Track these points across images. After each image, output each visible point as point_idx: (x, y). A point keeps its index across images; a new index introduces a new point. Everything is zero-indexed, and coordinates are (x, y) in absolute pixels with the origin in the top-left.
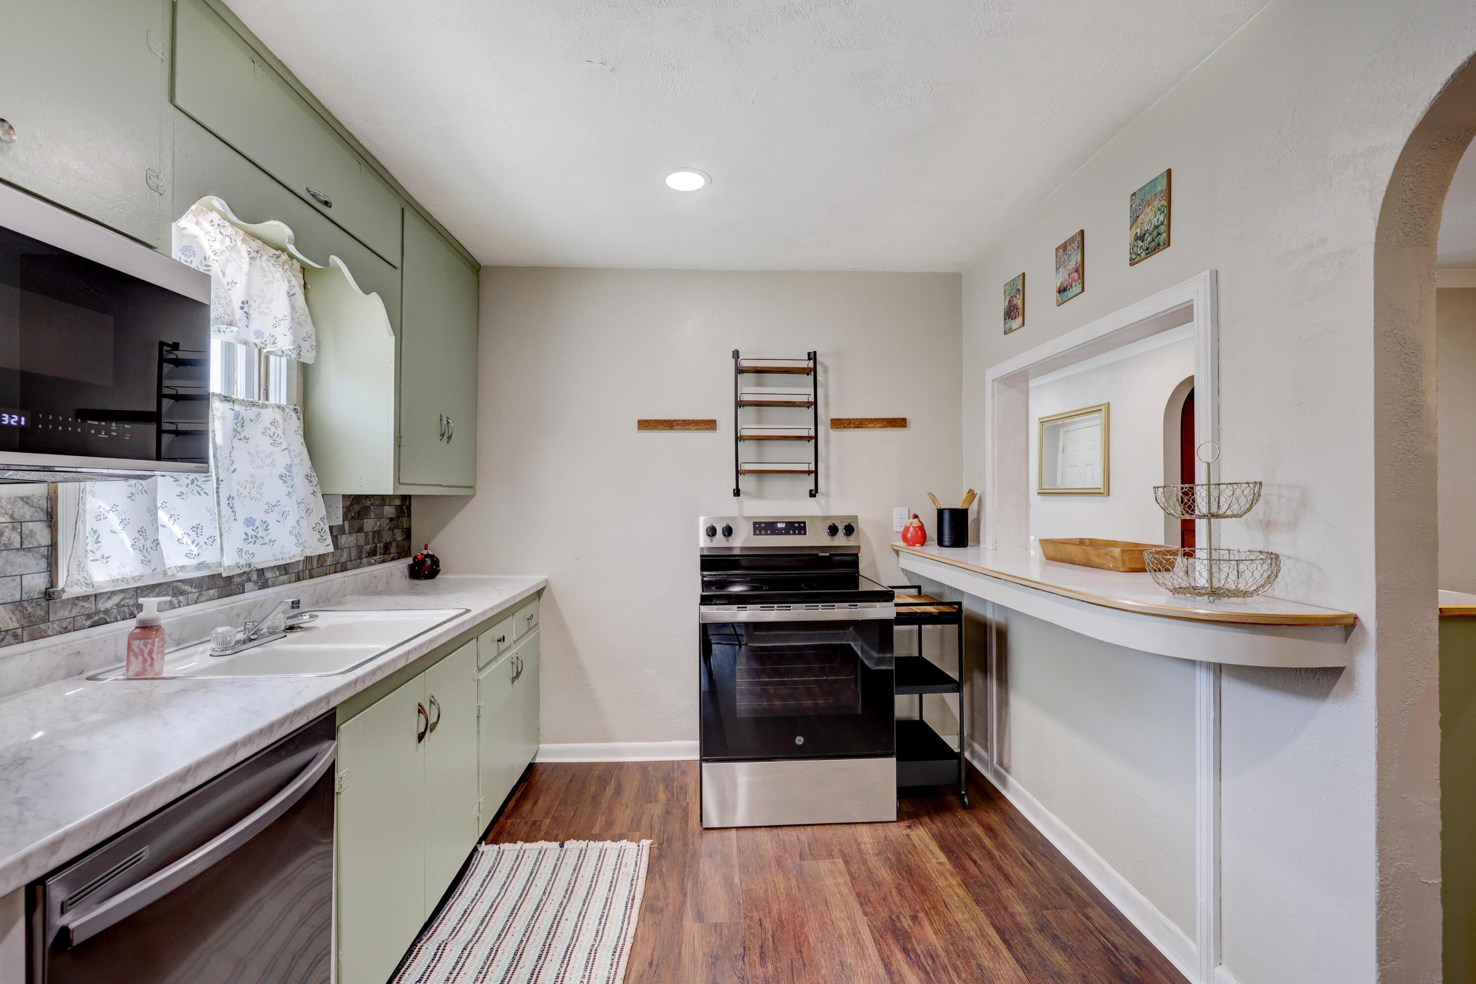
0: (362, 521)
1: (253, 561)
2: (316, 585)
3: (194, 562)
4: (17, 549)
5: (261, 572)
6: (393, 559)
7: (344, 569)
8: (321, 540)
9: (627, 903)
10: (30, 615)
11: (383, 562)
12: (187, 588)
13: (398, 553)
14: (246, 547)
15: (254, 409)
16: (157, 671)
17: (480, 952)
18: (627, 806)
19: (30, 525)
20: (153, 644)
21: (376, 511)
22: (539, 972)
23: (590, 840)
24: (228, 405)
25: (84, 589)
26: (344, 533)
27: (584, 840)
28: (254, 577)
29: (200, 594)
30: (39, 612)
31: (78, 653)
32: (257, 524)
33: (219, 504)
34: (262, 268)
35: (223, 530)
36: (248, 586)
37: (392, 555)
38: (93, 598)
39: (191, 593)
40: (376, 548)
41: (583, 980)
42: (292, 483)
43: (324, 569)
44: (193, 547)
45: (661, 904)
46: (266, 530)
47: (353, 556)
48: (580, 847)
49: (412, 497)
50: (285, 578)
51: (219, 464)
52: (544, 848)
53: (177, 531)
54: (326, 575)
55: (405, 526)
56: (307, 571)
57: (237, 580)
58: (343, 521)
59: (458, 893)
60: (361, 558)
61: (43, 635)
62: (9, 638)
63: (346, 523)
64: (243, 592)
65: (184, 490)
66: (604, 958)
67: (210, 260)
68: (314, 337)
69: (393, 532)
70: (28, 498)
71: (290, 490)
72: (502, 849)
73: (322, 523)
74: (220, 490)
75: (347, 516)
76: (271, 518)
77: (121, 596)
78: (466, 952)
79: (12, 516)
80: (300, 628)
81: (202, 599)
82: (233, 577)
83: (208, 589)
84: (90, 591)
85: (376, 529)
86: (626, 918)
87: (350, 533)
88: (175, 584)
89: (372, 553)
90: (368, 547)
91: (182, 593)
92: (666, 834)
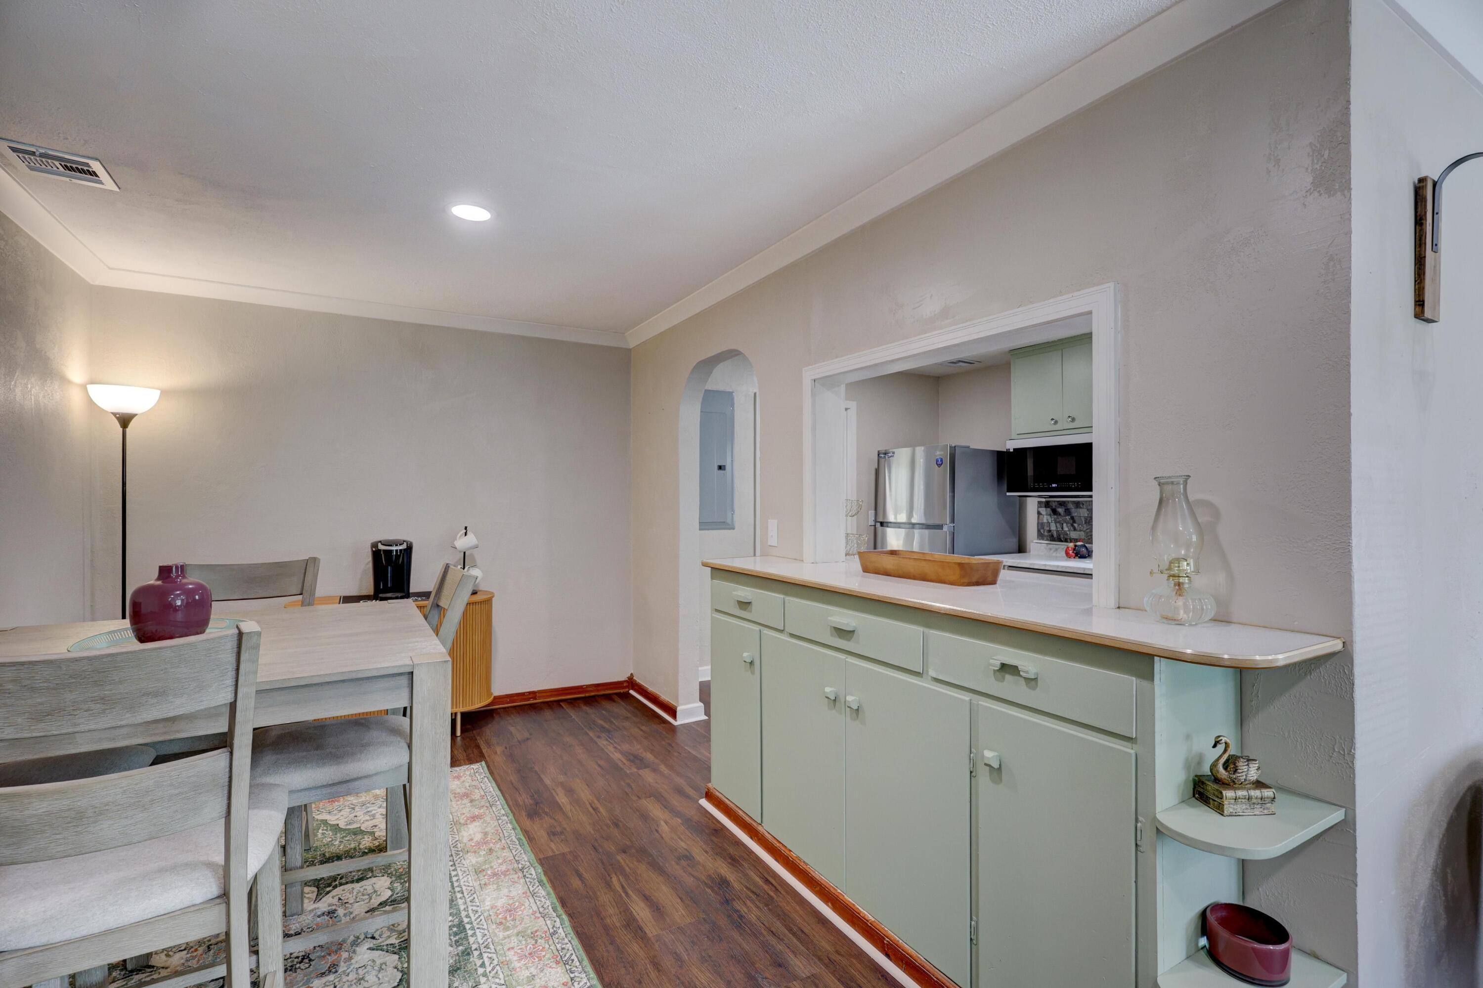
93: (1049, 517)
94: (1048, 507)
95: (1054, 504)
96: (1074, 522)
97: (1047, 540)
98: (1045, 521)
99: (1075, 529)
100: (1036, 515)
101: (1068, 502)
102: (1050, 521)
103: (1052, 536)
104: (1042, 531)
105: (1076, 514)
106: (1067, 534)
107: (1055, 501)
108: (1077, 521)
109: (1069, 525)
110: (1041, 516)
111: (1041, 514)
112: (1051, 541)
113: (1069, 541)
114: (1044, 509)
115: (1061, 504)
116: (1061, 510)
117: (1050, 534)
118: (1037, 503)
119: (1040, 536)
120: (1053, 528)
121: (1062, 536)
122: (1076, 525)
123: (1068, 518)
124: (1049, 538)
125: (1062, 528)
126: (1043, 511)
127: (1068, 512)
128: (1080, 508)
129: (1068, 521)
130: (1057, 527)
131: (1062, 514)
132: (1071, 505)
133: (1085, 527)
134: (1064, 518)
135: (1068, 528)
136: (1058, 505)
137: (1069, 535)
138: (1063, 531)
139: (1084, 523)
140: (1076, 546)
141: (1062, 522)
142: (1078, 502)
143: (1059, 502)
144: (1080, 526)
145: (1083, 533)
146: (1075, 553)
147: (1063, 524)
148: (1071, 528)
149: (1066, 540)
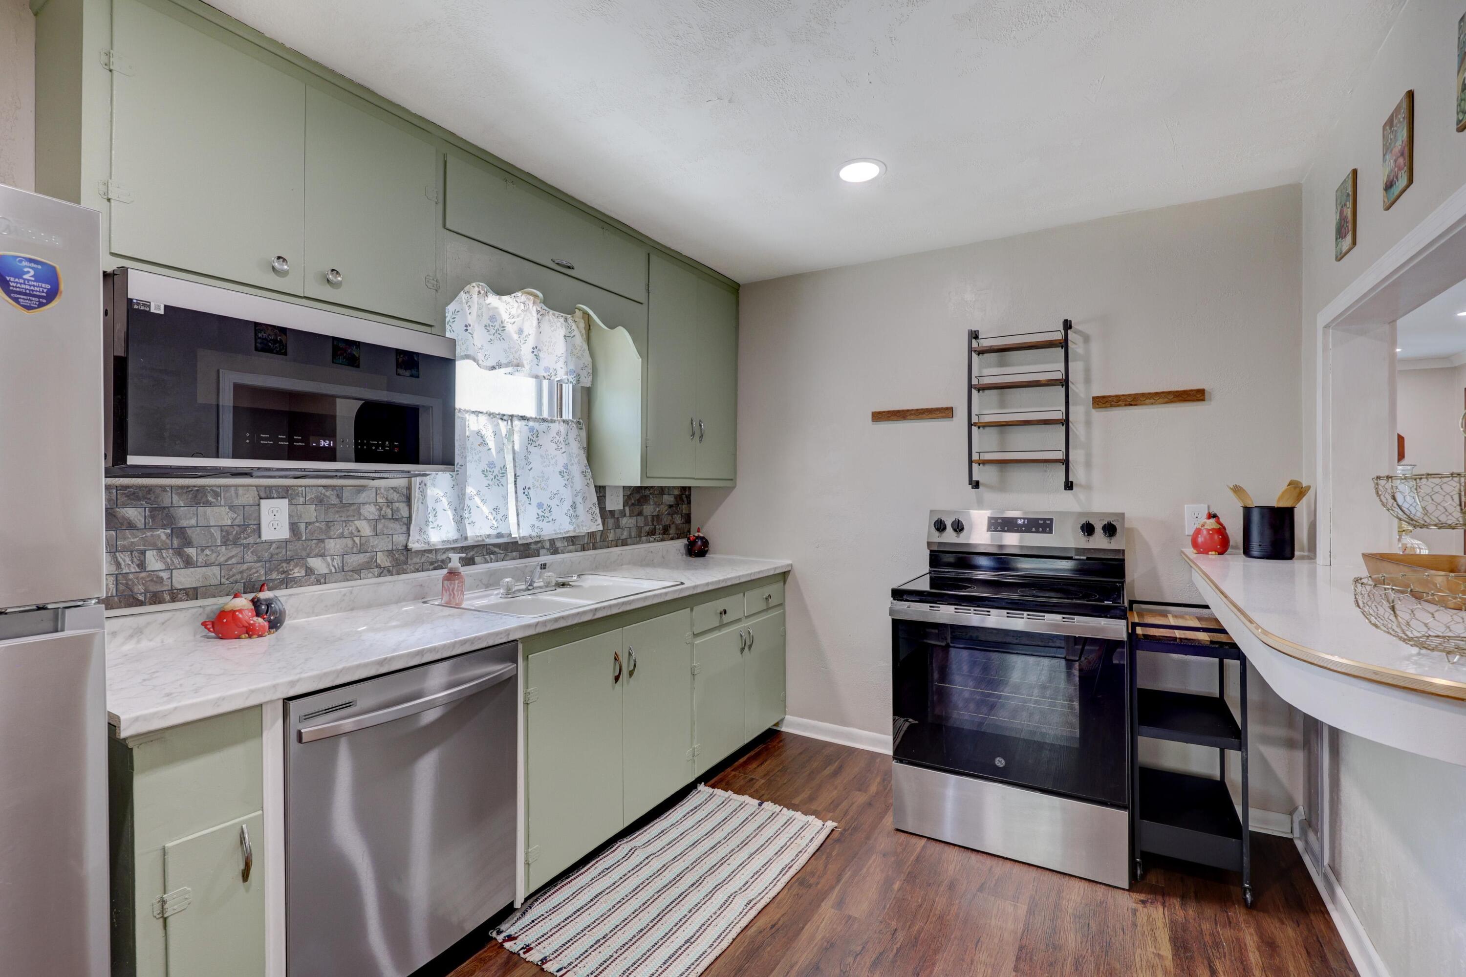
0: (642, 507)
1: (542, 534)
2: (596, 554)
3: (494, 532)
4: (390, 519)
5: (552, 541)
6: (672, 539)
7: (624, 543)
8: (594, 520)
9: (783, 869)
10: (397, 559)
11: (662, 540)
12: (496, 550)
13: (677, 534)
14: (537, 524)
15: (545, 424)
16: (457, 602)
17: (656, 864)
18: (836, 788)
19: (397, 504)
20: (454, 584)
21: (655, 499)
22: (686, 896)
23: (784, 807)
24: (524, 423)
25: (423, 545)
26: (625, 516)
27: (780, 805)
28: (547, 545)
29: (506, 555)
30: (402, 558)
31: (421, 585)
32: (545, 507)
33: (516, 492)
34: (549, 321)
35: (519, 511)
36: (542, 552)
37: (671, 536)
38: (434, 552)
39: (500, 553)
40: (655, 529)
41: (713, 915)
42: (568, 477)
43: (606, 543)
44: (494, 522)
45: (812, 881)
46: (550, 511)
47: (633, 534)
48: (774, 810)
49: (692, 488)
50: (572, 547)
51: (517, 464)
52: (746, 802)
53: (486, 510)
54: (608, 547)
55: (684, 512)
56: (591, 544)
57: (533, 547)
58: (624, 506)
59: (665, 816)
60: (640, 537)
61: (405, 572)
62: (385, 572)
63: (627, 509)
64: (539, 556)
65: (490, 482)
66: (739, 904)
67: (505, 323)
68: (590, 366)
69: (672, 517)
70: (396, 488)
71: (566, 482)
72: (714, 793)
73: (594, 508)
74: (517, 482)
75: (628, 503)
76: (554, 503)
78: (647, 861)
79: (387, 499)
80: (570, 585)
81: (508, 558)
82: (531, 543)
83: (512, 552)
84: (426, 547)
85: (655, 514)
86: (775, 881)
87: (630, 516)
88: (488, 546)
89: (652, 533)
90: (647, 528)
91: (493, 553)
92: (856, 823)
96: (189, 543)
99: (188, 563)
101: (163, 488)
105: (193, 522)
106: (160, 581)
108: (194, 535)
109: (168, 554)
113: (168, 598)
116: (132, 513)
121: (139, 589)
122: (191, 551)
123: (162, 534)
125: (142, 565)
127: (161, 515)
128: (208, 504)
129: (164, 542)
130: (118, 565)
131: (140, 524)
132: (175, 497)
133: (224, 553)
134: (149, 534)
135: (165, 563)
136: (122, 499)
137: (167, 582)
138: (143, 574)
139: (219, 542)
140: (256, 602)
141: (142, 547)
142: (201, 489)
143: (126, 487)
144: (207, 552)
145: (216, 570)
146: (270, 622)
147: (143, 553)
148: (177, 561)
149: (156, 599)
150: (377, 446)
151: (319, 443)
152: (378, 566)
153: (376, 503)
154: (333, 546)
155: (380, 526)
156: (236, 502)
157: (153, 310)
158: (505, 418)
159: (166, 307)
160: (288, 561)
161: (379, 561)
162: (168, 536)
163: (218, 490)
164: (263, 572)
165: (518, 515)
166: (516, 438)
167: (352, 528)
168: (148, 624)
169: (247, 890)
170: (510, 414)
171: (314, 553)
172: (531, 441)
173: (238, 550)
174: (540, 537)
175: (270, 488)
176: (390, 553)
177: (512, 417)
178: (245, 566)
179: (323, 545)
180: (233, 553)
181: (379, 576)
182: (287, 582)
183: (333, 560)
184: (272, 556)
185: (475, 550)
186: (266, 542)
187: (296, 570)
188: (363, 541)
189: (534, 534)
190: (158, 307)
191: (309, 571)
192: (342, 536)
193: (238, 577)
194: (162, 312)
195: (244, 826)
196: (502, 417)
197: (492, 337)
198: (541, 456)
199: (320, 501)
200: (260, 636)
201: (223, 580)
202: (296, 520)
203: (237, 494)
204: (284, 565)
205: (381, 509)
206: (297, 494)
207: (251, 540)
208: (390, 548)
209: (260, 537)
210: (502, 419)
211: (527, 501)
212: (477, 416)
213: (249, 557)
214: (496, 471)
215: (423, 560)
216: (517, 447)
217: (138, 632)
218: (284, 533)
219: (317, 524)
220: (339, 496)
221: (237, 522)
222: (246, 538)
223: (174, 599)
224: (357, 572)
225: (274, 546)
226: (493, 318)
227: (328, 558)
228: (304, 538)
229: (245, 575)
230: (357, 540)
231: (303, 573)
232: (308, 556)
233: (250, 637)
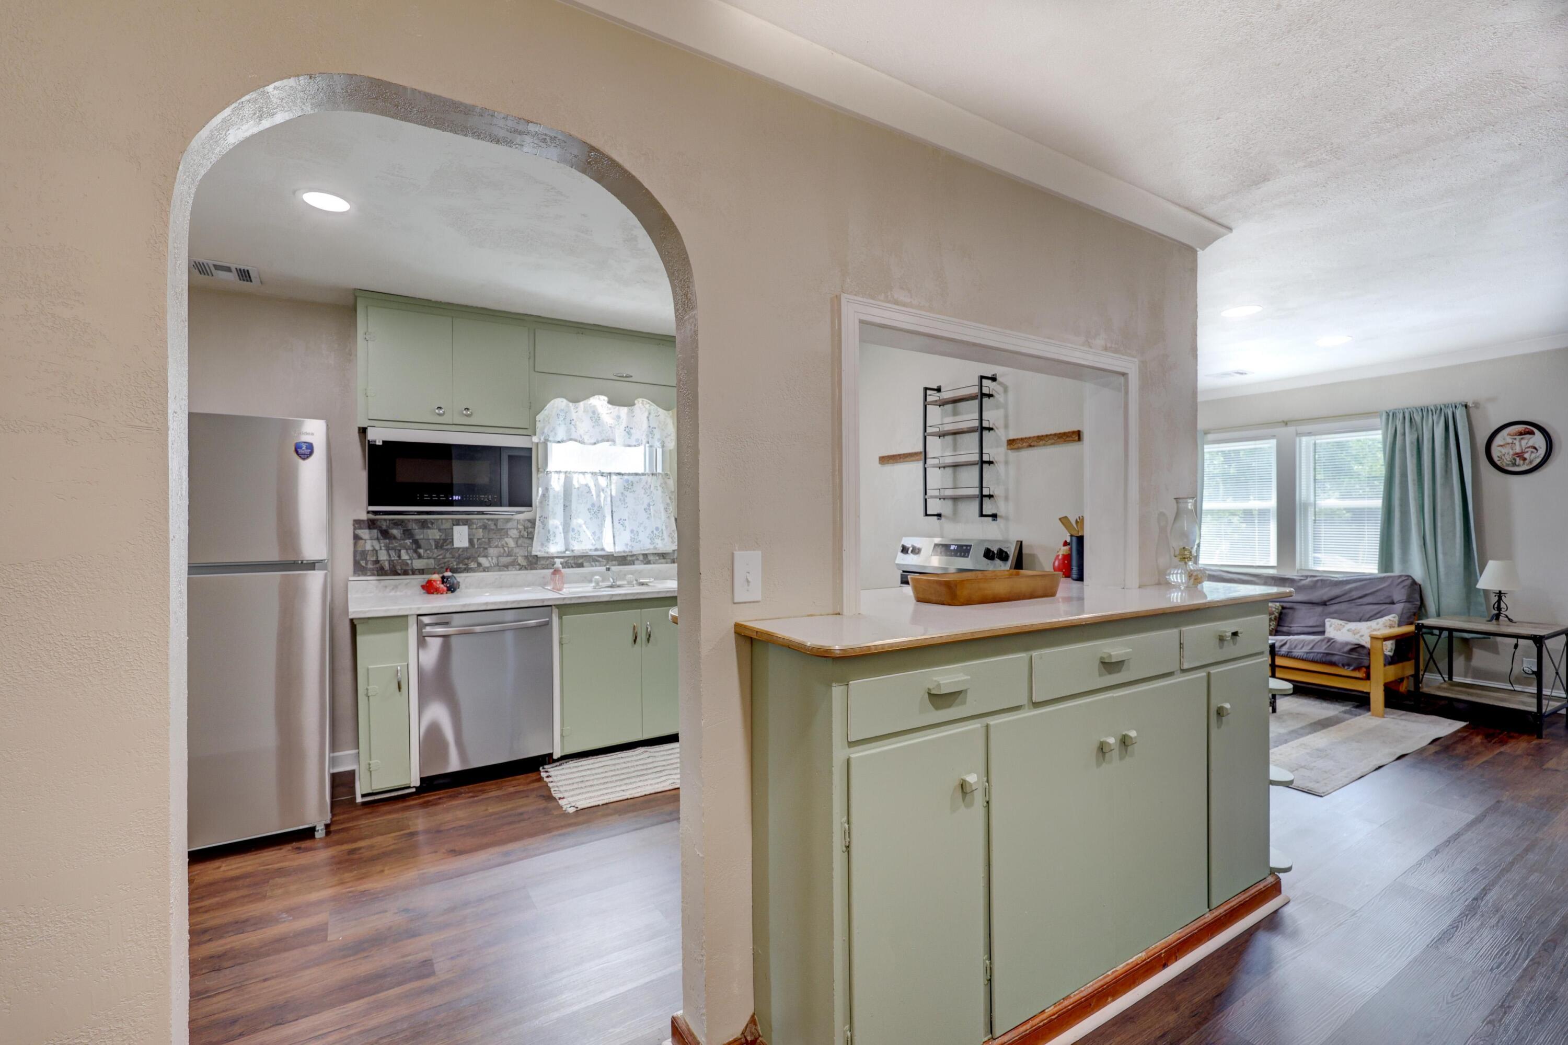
1: (635, 549)
3: (593, 548)
4: (526, 538)
5: (645, 555)
8: (673, 542)
10: (529, 561)
12: (600, 559)
15: (638, 477)
16: (559, 588)
19: (531, 529)
20: (557, 578)
24: (621, 477)
25: (543, 553)
28: (641, 558)
29: (605, 562)
30: (533, 561)
31: (543, 577)
32: (635, 532)
33: (613, 522)
35: (616, 534)
36: (636, 562)
39: (602, 561)
44: (595, 541)
46: (638, 535)
50: (663, 561)
51: (613, 504)
53: (589, 534)
57: (629, 558)
61: (533, 568)
62: (523, 568)
64: (634, 564)
67: (601, 414)
70: (529, 520)
73: (673, 533)
74: (614, 516)
76: (640, 530)
77: (567, 559)
79: (524, 526)
80: (648, 585)
82: (626, 556)
83: (612, 561)
84: (548, 556)
88: (592, 556)
91: (597, 561)
93: (375, 543)
94: (374, 528)
95: (384, 524)
96: (419, 547)
97: (373, 575)
98: (368, 547)
99: (420, 557)
100: (351, 541)
101: (408, 520)
102: (377, 548)
103: (382, 568)
104: (363, 563)
105: (422, 537)
106: (407, 564)
107: (385, 520)
108: (422, 543)
109: (410, 552)
110: (361, 542)
111: (361, 539)
112: (378, 575)
113: (410, 573)
114: (367, 531)
115: (397, 524)
116: (395, 532)
117: (378, 566)
118: (352, 522)
119: (359, 569)
120: (383, 556)
121: (398, 568)
122: (421, 551)
123: (408, 542)
124: (376, 572)
125: (399, 556)
126: (365, 533)
127: (408, 533)
128: (429, 528)
129: (409, 546)
130: (390, 556)
131: (399, 538)
132: (414, 525)
133: (436, 553)
134: (402, 542)
135: (410, 556)
136: (392, 525)
137: (410, 565)
138: (400, 561)
139: (434, 548)
140: (443, 578)
141: (399, 548)
142: (425, 521)
143: (393, 520)
144: (428, 552)
145: (432, 561)
146: (447, 587)
147: (400, 551)
148: (415, 555)
149: (405, 573)
150: (484, 498)
151: (452, 498)
152: (519, 565)
153: (517, 529)
154: (492, 551)
155: (520, 542)
156: (441, 528)
157: (377, 443)
158: (604, 475)
159: (384, 442)
160: (468, 558)
161: (519, 562)
162: (410, 543)
163: (433, 521)
164: (455, 563)
165: (614, 537)
166: (613, 487)
167: (503, 542)
168: (400, 584)
169: (401, 695)
170: (609, 472)
171: (482, 555)
172: (626, 489)
173: (442, 552)
174: (631, 552)
175: (458, 520)
176: (526, 557)
177: (610, 474)
178: (446, 560)
179: (486, 551)
180: (440, 553)
181: (520, 570)
182: (467, 570)
183: (492, 559)
184: (460, 555)
185: (584, 558)
186: (456, 548)
187: (472, 564)
188: (510, 549)
189: (627, 550)
190: (379, 442)
191: (479, 565)
192: (497, 547)
193: (443, 565)
194: (381, 444)
195: (399, 668)
196: (602, 474)
197: (594, 424)
198: (635, 498)
199: (485, 527)
200: (442, 594)
201: (436, 566)
202: (472, 537)
203: (442, 523)
204: (466, 560)
205: (520, 532)
206: (473, 523)
207: (449, 547)
208: (526, 554)
209: (453, 545)
210: (602, 476)
211: (622, 528)
212: (584, 475)
213: (448, 555)
214: (596, 509)
215: (547, 562)
216: (614, 494)
217: (396, 587)
218: (465, 544)
219: (483, 540)
220: (496, 525)
221: (442, 537)
222: (446, 546)
223: (413, 574)
224: (506, 567)
225: (461, 550)
226: (594, 412)
227: (490, 558)
228: (476, 547)
229: (446, 564)
230: (506, 549)
231: (476, 565)
232: (479, 556)
233: (437, 594)
